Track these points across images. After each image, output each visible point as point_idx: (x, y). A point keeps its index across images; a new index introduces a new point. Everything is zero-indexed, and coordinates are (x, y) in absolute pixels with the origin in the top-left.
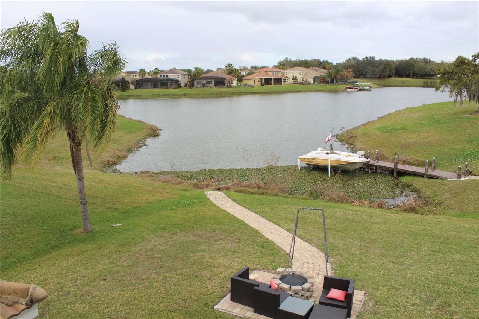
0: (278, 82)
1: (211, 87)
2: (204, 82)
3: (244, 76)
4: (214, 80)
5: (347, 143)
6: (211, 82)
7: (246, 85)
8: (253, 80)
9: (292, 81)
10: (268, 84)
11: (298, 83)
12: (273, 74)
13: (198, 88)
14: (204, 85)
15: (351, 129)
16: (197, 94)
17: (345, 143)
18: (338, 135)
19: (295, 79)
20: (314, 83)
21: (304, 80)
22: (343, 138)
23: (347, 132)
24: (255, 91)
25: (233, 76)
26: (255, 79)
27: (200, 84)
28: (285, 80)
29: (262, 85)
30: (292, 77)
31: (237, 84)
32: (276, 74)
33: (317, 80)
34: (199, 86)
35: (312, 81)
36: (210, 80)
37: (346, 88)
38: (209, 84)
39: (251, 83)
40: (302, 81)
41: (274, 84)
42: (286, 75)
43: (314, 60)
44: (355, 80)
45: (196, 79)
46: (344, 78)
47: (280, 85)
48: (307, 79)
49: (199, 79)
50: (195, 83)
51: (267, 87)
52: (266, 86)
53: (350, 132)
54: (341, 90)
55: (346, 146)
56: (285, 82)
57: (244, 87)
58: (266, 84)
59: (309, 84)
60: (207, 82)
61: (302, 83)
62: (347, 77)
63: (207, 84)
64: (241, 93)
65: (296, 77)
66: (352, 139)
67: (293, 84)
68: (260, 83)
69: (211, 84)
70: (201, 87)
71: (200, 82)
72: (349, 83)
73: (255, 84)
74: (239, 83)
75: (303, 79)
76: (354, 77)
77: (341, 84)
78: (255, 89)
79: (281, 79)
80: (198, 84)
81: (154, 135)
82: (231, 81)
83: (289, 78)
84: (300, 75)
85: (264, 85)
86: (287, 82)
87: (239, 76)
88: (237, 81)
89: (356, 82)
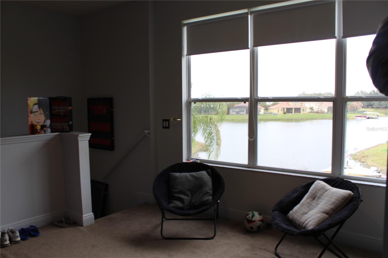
0: (298, 111)
1: (243, 115)
2: (238, 110)
3: (269, 106)
4: (246, 109)
5: (360, 161)
6: (244, 110)
7: (271, 113)
8: (277, 109)
9: (309, 110)
10: (289, 113)
11: (314, 112)
12: (294, 104)
13: (233, 115)
14: (238, 113)
15: (363, 150)
16: (232, 120)
17: (358, 161)
18: (351, 154)
19: (312, 109)
20: (328, 112)
21: (320, 109)
22: (356, 157)
23: (359, 152)
24: (279, 119)
25: (261, 106)
26: (279, 108)
27: (235, 112)
28: (303, 109)
29: (284, 113)
30: (309, 107)
31: (264, 112)
32: (296, 104)
33: (330, 109)
34: (234, 113)
35: (326, 111)
36: (243, 109)
37: (356, 116)
38: (242, 112)
39: (276, 111)
40: (317, 110)
41: (294, 113)
42: (304, 105)
43: (327, 93)
44: (363, 109)
45: (231, 108)
46: (354, 108)
47: (300, 114)
48: (322, 109)
49: (233, 108)
50: (231, 111)
51: (289, 115)
52: (287, 114)
53: (362, 153)
54: (351, 118)
55: (360, 163)
56: (303, 111)
57: (269, 115)
58: (287, 113)
59: (323, 113)
60: (240, 110)
61: (317, 112)
62: (357, 108)
63: (240, 112)
64: (267, 119)
65: (312, 107)
66: (365, 158)
67: (310, 113)
68: (282, 112)
69: (244, 112)
70: (235, 114)
71: (235, 110)
72: (358, 112)
73: (278, 112)
74: (266, 111)
75: (318, 108)
76: (363, 107)
77: (351, 113)
78: (278, 117)
79: (300, 109)
80: (233, 112)
81: (204, 150)
82: (260, 110)
83: (307, 108)
84: (316, 105)
85: (286, 114)
86: (305, 111)
87: (265, 106)
88: (264, 110)
89: (364, 111)
